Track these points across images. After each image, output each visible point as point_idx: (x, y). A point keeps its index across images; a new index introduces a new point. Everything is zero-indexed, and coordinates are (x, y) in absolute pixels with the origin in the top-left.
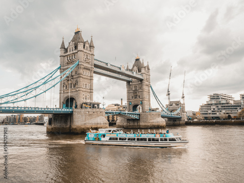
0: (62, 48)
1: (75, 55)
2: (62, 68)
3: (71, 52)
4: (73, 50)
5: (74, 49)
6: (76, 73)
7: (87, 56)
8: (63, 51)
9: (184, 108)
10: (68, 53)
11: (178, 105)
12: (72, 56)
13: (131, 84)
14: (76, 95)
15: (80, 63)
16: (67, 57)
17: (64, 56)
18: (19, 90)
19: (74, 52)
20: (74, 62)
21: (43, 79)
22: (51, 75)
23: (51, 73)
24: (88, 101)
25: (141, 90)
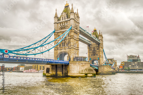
0: (56, 17)
1: (67, 22)
2: (56, 31)
3: (64, 20)
4: (65, 19)
5: (66, 17)
6: (68, 35)
7: (76, 23)
8: (57, 20)
9: (116, 63)
10: (61, 21)
11: (112, 61)
12: (65, 23)
13: (91, 46)
14: (69, 51)
15: (72, 28)
16: (60, 24)
17: (57, 23)
18: (30, 46)
19: (66, 20)
20: (67, 28)
21: (45, 38)
22: (49, 36)
23: (50, 35)
24: (77, 56)
25: (98, 51)
